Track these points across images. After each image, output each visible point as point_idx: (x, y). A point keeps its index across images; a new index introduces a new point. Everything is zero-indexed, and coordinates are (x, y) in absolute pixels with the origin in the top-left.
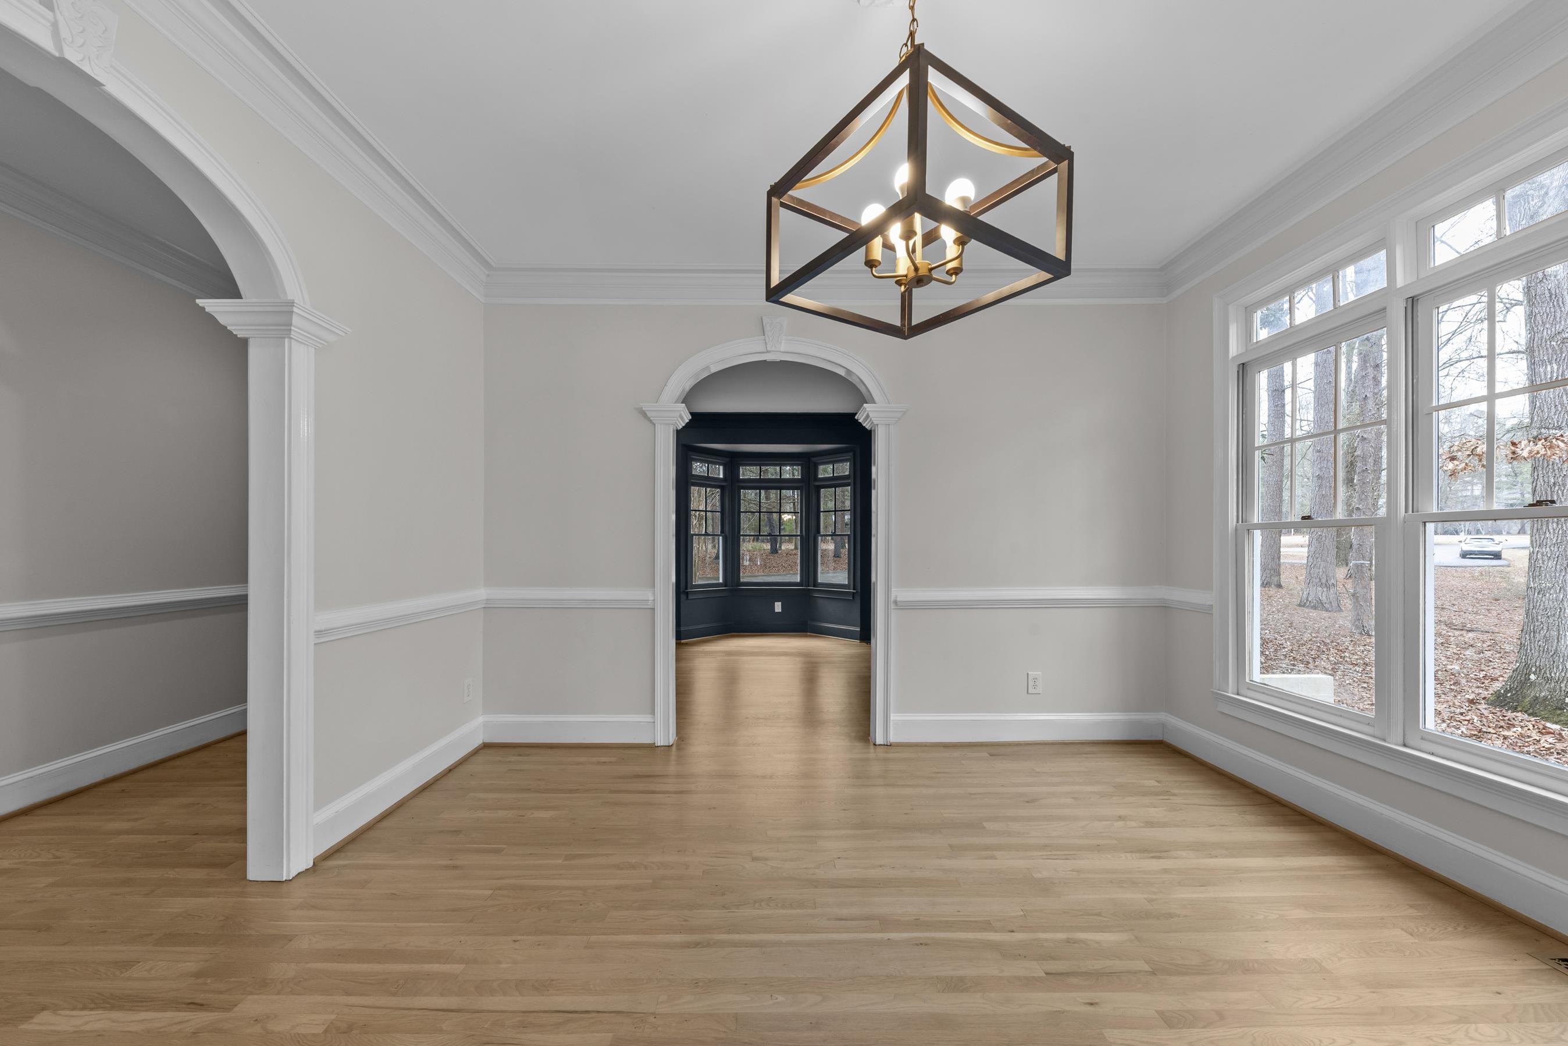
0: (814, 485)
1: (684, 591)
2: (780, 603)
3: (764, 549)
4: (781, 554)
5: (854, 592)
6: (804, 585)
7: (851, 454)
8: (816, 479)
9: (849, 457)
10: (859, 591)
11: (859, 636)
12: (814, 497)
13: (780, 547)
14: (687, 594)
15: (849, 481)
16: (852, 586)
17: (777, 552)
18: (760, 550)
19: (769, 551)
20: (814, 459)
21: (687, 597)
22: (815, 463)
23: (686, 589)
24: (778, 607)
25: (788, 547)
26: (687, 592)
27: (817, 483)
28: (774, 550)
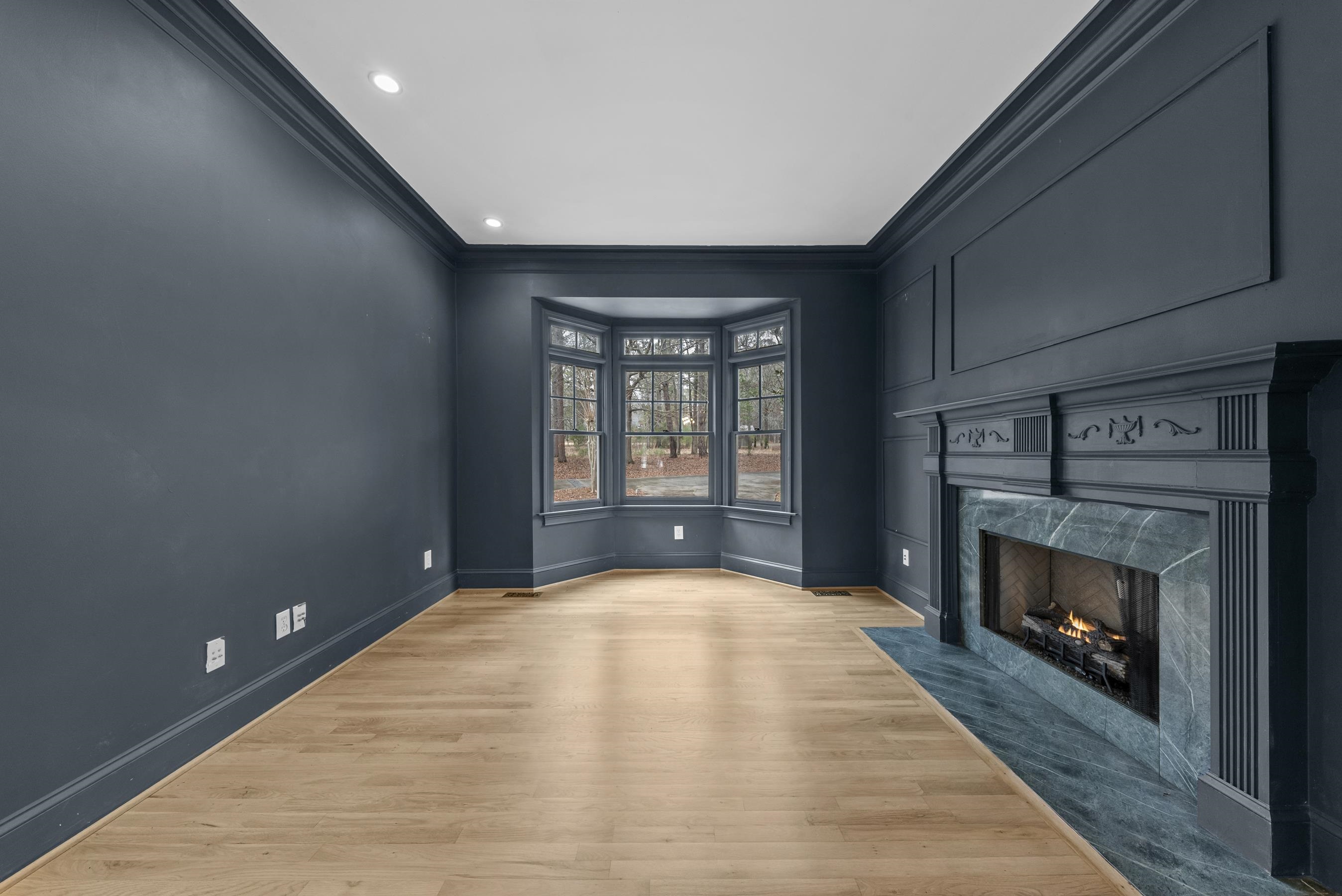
0: (729, 363)
1: (538, 515)
2: (682, 527)
3: (665, 454)
4: (680, 458)
5: (791, 516)
6: (715, 503)
7: (787, 313)
8: (731, 355)
9: (784, 318)
10: (800, 514)
11: (800, 580)
12: (728, 379)
13: (679, 452)
14: (543, 518)
15: (785, 353)
16: (788, 505)
17: (676, 457)
18: (661, 455)
19: (669, 456)
20: (727, 327)
21: (544, 524)
22: (729, 332)
23: (542, 511)
24: (679, 533)
25: (685, 452)
26: (543, 516)
27: (732, 361)
28: (674, 455)
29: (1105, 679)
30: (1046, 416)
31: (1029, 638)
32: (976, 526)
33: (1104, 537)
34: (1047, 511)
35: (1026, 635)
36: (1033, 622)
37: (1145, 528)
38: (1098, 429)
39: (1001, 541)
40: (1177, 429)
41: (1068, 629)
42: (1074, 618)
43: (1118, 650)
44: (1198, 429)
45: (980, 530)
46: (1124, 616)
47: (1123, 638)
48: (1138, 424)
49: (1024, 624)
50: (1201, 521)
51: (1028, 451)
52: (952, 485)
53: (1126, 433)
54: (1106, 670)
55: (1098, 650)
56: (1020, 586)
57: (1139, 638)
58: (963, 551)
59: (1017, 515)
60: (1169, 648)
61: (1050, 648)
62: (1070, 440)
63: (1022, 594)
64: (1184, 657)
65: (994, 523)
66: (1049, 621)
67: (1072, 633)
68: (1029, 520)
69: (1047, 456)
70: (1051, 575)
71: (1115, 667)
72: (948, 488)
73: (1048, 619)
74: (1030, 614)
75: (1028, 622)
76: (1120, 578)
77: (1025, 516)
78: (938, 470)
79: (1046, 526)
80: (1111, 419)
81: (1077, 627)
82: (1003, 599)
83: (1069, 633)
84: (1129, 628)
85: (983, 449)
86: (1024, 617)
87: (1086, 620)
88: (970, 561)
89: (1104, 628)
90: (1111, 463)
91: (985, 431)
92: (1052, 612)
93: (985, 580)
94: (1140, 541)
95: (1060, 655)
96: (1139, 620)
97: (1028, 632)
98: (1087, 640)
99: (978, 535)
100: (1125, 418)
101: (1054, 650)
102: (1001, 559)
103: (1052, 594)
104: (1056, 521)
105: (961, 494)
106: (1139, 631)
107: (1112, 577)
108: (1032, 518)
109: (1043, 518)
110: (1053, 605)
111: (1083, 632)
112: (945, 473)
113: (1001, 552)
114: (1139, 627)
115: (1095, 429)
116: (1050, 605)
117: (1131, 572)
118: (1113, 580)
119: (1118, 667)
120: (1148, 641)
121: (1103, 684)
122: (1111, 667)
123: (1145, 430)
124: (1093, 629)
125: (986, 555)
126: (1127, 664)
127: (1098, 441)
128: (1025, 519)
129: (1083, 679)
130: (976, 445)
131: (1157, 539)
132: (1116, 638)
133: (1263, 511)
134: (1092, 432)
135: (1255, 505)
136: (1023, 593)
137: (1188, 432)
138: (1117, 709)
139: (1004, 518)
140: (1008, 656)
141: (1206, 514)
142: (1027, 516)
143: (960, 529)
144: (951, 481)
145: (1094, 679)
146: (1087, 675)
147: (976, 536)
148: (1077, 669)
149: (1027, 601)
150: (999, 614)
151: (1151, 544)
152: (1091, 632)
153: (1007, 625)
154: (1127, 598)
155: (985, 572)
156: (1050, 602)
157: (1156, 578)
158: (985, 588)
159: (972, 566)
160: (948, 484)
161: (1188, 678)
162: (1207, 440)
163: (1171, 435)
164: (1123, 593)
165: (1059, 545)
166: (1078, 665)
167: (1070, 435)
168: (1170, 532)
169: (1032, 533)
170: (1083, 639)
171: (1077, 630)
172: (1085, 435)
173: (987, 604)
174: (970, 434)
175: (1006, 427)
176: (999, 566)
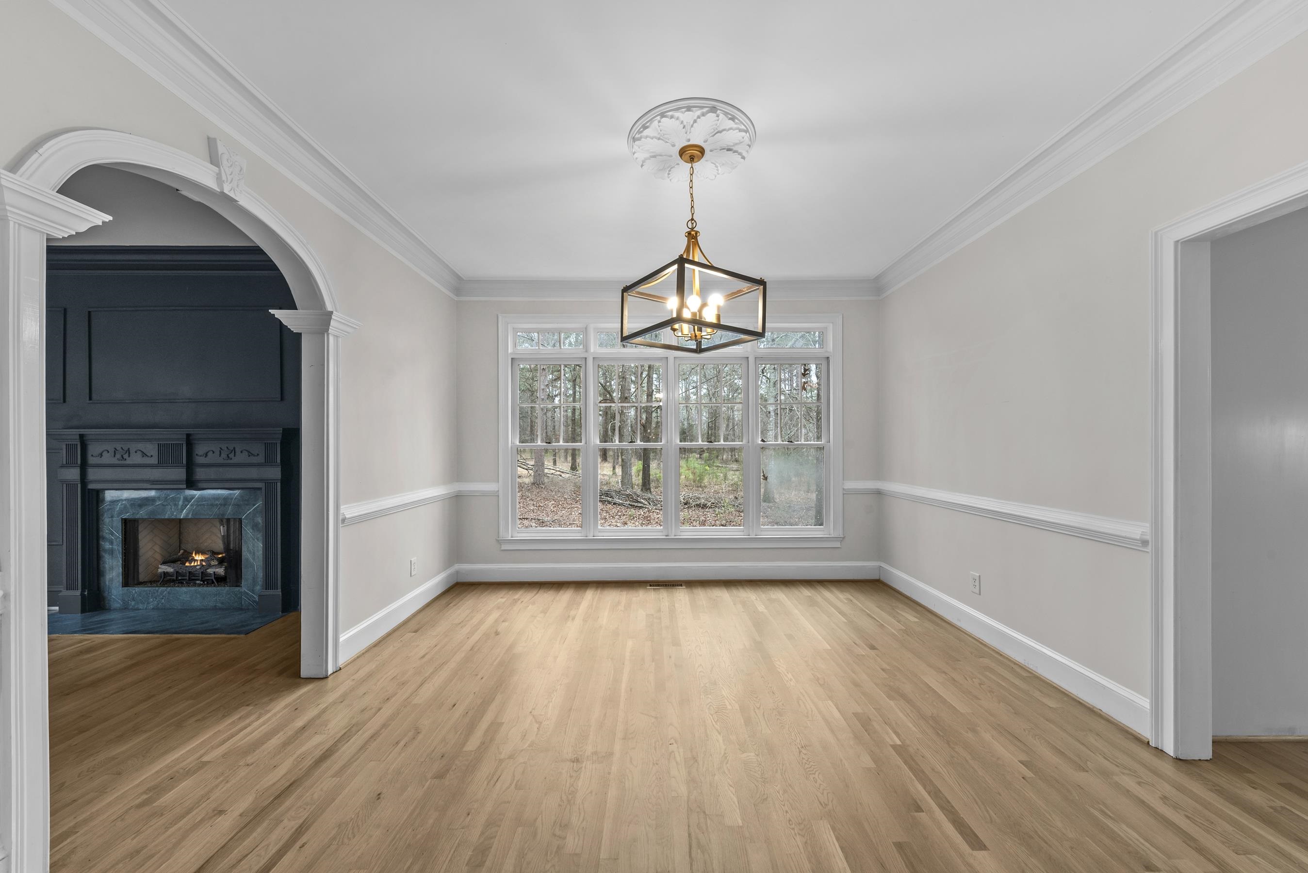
29: (214, 580)
30: (182, 444)
31: (164, 578)
32: (118, 517)
33: (215, 507)
34: (180, 498)
35: (161, 577)
36: (167, 567)
37: (236, 498)
38: (213, 452)
39: (140, 522)
40: (250, 454)
41: (192, 562)
42: (195, 555)
43: (221, 562)
44: (258, 455)
45: (122, 519)
46: (224, 543)
47: (224, 555)
48: (233, 451)
49: (160, 570)
50: (258, 492)
51: (169, 463)
52: (92, 489)
53: (228, 455)
54: (215, 574)
55: (210, 566)
56: (157, 548)
57: (231, 552)
58: (104, 538)
59: (157, 504)
60: (246, 550)
61: (180, 578)
62: (197, 457)
63: (158, 553)
64: (252, 550)
65: (137, 512)
66: (179, 562)
67: (194, 563)
68: (167, 505)
69: (183, 466)
70: (180, 534)
71: (219, 571)
72: (89, 492)
73: (178, 561)
74: (164, 563)
75: (164, 568)
76: (222, 525)
77: (164, 503)
78: (79, 478)
79: (179, 507)
80: (220, 448)
81: (198, 559)
82: (142, 561)
83: (192, 564)
84: (227, 549)
85: (128, 462)
86: (160, 566)
87: (203, 553)
88: (112, 543)
89: (214, 553)
90: (221, 469)
91: (130, 450)
92: (181, 556)
93: (125, 553)
94: (234, 505)
95: (186, 579)
96: (232, 543)
97: (163, 575)
98: (204, 564)
99: (120, 523)
100: (227, 448)
101: (183, 578)
102: (139, 535)
103: (181, 545)
104: (186, 503)
105: (101, 496)
106: (232, 548)
107: (218, 524)
108: (169, 504)
109: (177, 503)
110: (182, 551)
111: (202, 560)
112: (86, 480)
113: (140, 529)
114: (232, 546)
115: (212, 452)
116: (180, 552)
117: (228, 520)
118: (219, 527)
119: (221, 571)
120: (236, 551)
121: (213, 582)
122: (217, 572)
123: (237, 454)
124: (207, 556)
125: (125, 535)
126: (226, 567)
127: (211, 459)
128: (163, 505)
129: (202, 586)
130: (122, 459)
131: (241, 503)
132: (220, 556)
133: (279, 484)
134: (210, 454)
135: (276, 483)
136: (158, 551)
137: (254, 456)
138: (222, 590)
139: (146, 507)
140: (149, 596)
141: (260, 489)
142: (165, 503)
143: (101, 522)
144: (91, 486)
145: (208, 583)
146: (204, 582)
147: (118, 524)
148: (198, 582)
149: (162, 555)
150: (138, 572)
151: (238, 505)
152: (206, 558)
153: (146, 577)
154: (226, 534)
155: (125, 547)
156: (180, 550)
157: (240, 520)
158: (125, 559)
159: (114, 547)
160: (89, 489)
161: (254, 559)
162: (261, 459)
163: (247, 456)
164: (224, 532)
165: (188, 516)
166: (198, 580)
167: (197, 455)
168: (247, 499)
169: (169, 513)
170: (201, 564)
171: (197, 560)
172: (206, 455)
173: (126, 569)
174: (115, 451)
175: (152, 449)
176: (138, 540)
